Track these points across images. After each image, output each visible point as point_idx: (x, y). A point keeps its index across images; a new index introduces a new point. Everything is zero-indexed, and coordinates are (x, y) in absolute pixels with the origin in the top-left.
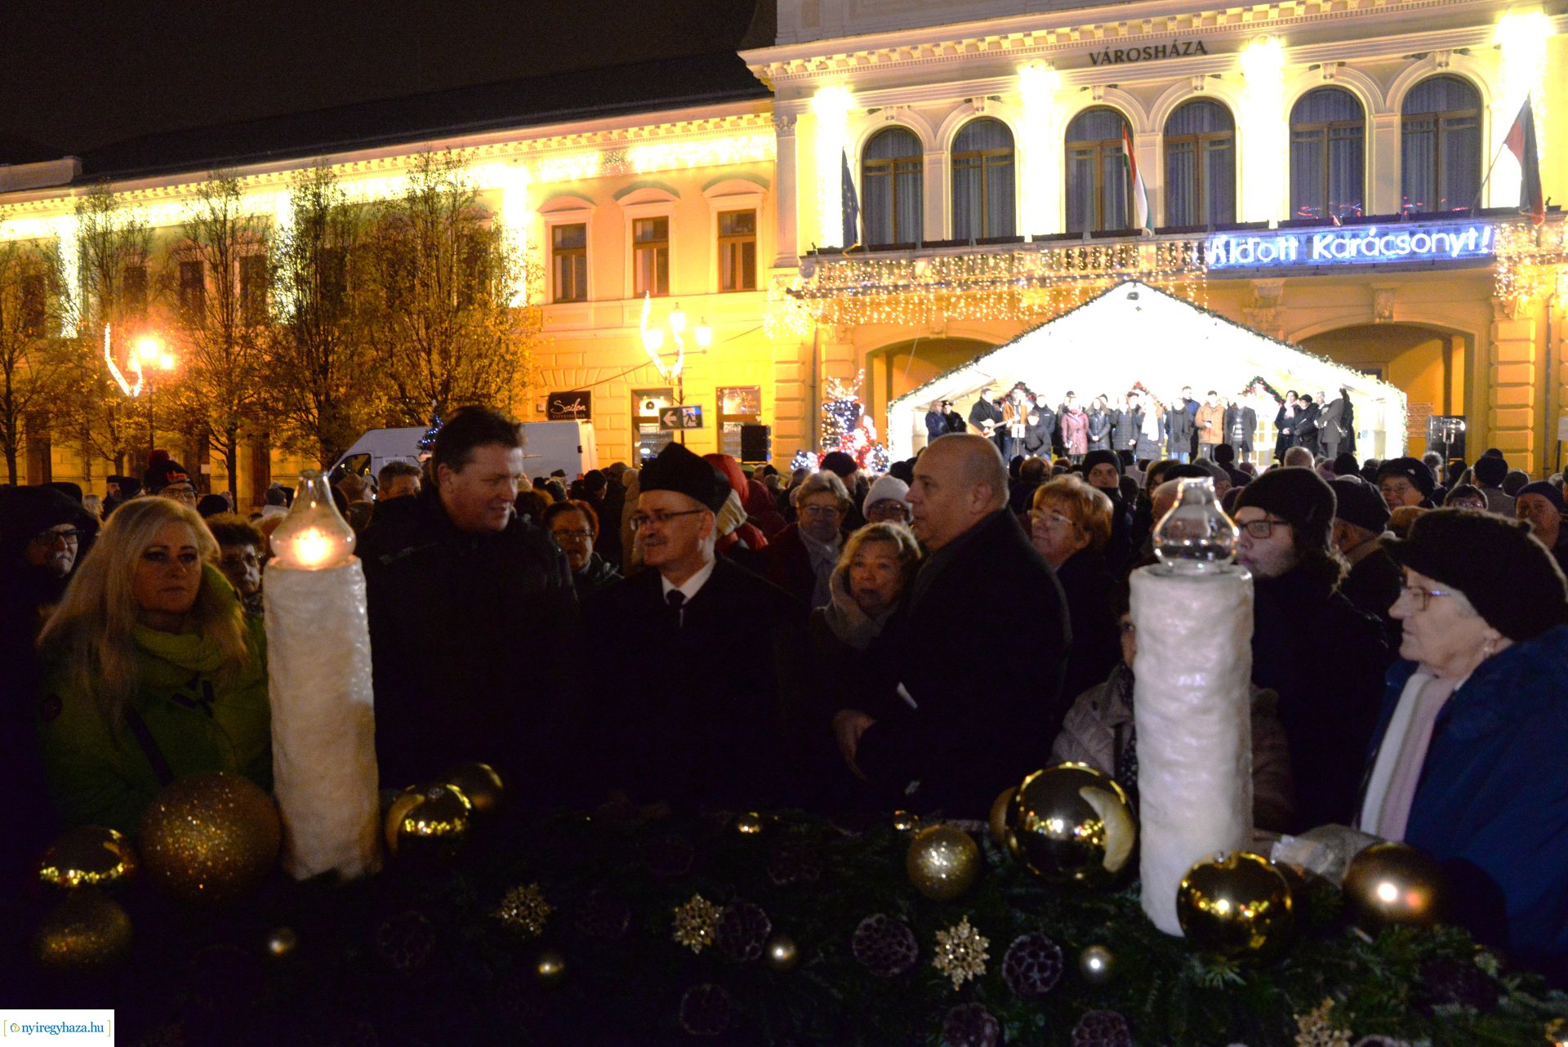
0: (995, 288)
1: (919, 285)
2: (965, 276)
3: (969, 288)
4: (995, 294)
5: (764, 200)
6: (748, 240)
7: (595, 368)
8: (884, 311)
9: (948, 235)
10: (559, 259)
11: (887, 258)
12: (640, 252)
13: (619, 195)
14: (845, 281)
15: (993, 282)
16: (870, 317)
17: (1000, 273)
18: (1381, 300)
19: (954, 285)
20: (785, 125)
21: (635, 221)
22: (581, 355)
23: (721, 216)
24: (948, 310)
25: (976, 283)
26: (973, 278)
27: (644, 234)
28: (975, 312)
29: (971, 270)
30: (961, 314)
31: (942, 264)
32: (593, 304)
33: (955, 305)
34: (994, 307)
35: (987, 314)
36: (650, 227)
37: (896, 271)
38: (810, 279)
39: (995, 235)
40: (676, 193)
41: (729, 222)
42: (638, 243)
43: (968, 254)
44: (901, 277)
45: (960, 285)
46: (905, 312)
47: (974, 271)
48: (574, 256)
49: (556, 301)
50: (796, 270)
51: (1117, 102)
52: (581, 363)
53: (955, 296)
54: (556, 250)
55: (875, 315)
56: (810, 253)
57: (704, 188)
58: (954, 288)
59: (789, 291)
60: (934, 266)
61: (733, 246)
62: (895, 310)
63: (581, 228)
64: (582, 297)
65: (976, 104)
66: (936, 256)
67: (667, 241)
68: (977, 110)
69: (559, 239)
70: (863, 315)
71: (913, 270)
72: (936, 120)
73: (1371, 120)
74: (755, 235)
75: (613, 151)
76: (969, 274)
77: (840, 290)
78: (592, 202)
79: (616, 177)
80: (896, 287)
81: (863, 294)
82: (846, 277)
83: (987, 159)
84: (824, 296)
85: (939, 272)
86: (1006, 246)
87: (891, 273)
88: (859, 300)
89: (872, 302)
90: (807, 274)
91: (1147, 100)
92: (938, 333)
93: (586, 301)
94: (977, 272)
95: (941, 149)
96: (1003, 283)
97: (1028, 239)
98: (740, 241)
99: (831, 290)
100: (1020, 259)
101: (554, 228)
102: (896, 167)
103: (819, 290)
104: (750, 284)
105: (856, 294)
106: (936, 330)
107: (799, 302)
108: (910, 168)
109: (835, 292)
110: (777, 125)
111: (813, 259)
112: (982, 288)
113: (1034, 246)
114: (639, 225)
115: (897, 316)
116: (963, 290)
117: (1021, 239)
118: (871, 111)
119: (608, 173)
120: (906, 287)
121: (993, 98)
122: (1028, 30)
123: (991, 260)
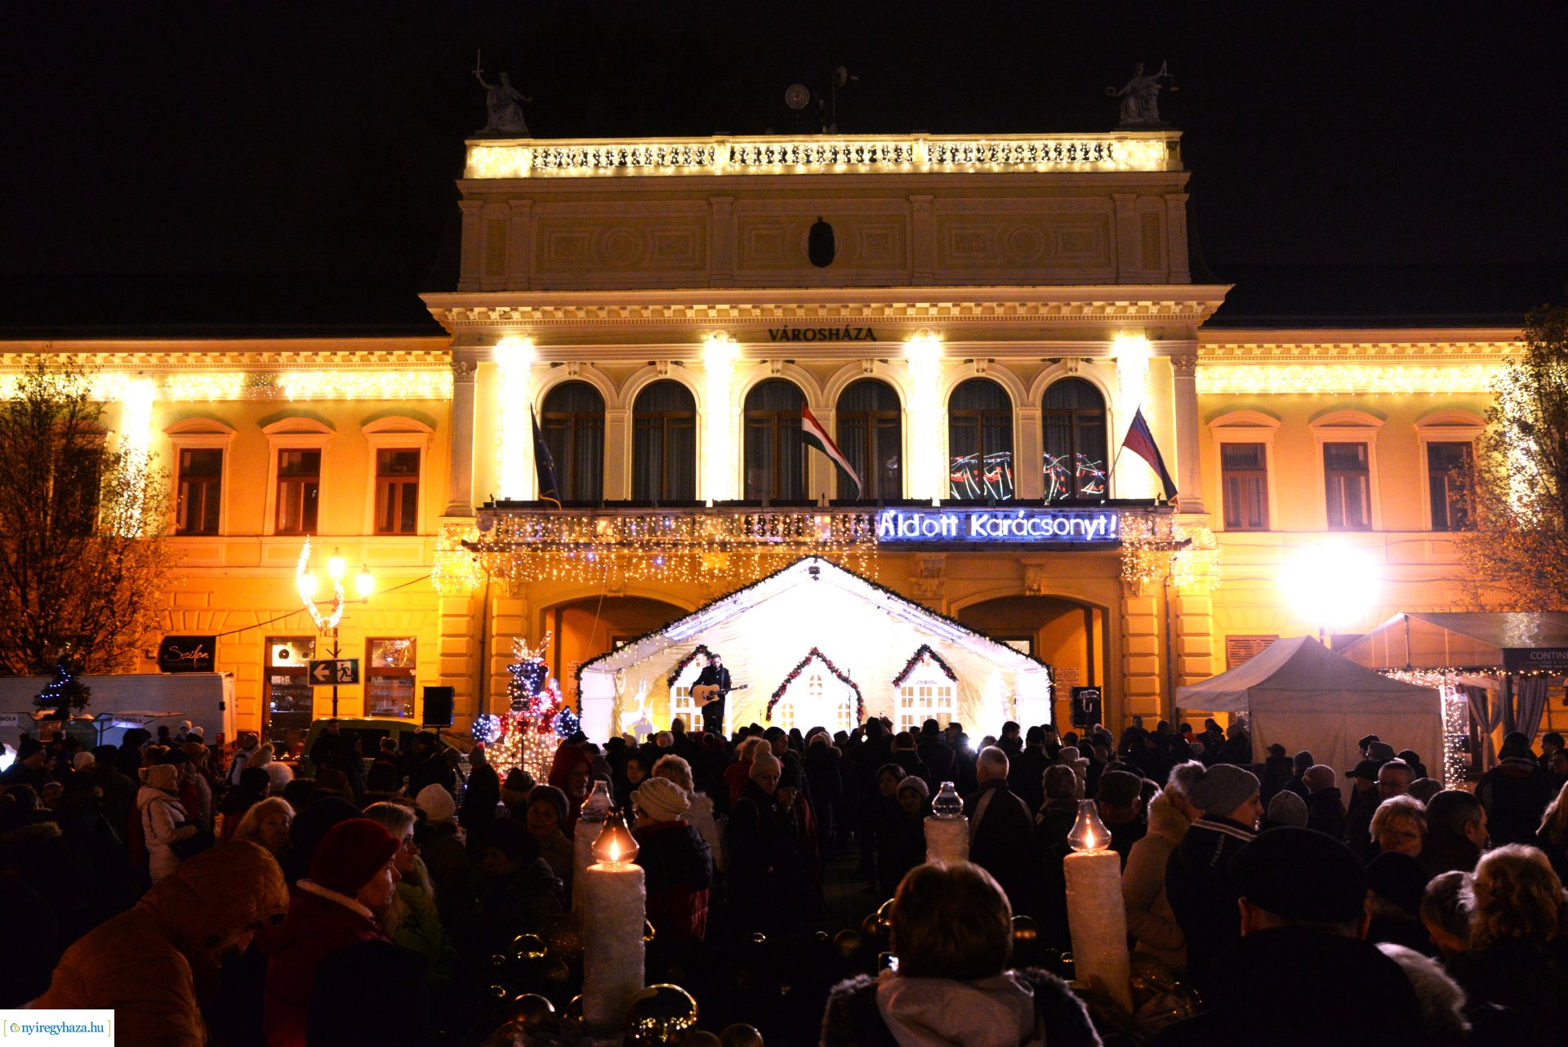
0: (677, 551)
1: (601, 544)
2: (647, 537)
3: (651, 549)
4: (676, 556)
5: (431, 440)
6: (410, 480)
7: (224, 611)
8: (564, 568)
9: (627, 495)
10: (185, 486)
11: (567, 515)
12: (284, 485)
13: (263, 423)
14: (524, 536)
15: (675, 545)
16: (550, 574)
17: (681, 535)
18: (1031, 574)
19: (636, 545)
20: (464, 370)
21: (281, 452)
22: (206, 595)
23: (381, 453)
24: (629, 571)
25: (658, 544)
26: (654, 540)
27: (291, 465)
28: (656, 574)
29: (652, 531)
30: (642, 574)
31: (624, 524)
32: (226, 539)
33: (637, 566)
34: (675, 569)
35: (669, 576)
36: (297, 458)
37: (577, 528)
38: (487, 533)
39: (674, 497)
40: (331, 426)
41: (388, 459)
42: (283, 475)
43: (651, 516)
44: (581, 534)
45: (642, 546)
46: (585, 570)
47: (655, 533)
48: (204, 484)
49: (179, 533)
50: (473, 521)
51: (794, 376)
52: (205, 604)
53: (637, 556)
54: (184, 475)
55: (555, 572)
56: (488, 506)
57: (364, 423)
58: (636, 549)
59: (464, 543)
60: (616, 526)
61: (392, 487)
62: (575, 568)
63: (216, 455)
64: (212, 529)
65: (659, 367)
66: (619, 515)
67: (318, 475)
68: (661, 372)
69: (187, 464)
70: (542, 572)
71: (595, 528)
72: (619, 380)
73: (1017, 412)
74: (418, 475)
75: (261, 376)
76: (650, 535)
77: (518, 545)
78: (232, 427)
79: (262, 402)
80: (577, 545)
81: (543, 550)
82: (525, 531)
83: (668, 420)
84: (502, 550)
85: (622, 532)
86: (688, 510)
87: (571, 531)
88: (538, 556)
89: (552, 559)
90: (484, 527)
91: (822, 377)
92: (615, 592)
93: (216, 534)
94: (659, 533)
95: (624, 408)
96: (685, 546)
97: (709, 504)
98: (400, 481)
99: (509, 544)
100: (701, 523)
101: (183, 451)
102: (577, 421)
103: (496, 543)
104: (409, 527)
105: (535, 550)
106: (614, 589)
107: (473, 555)
108: (590, 424)
109: (514, 547)
110: (454, 370)
111: (491, 512)
112: (664, 550)
113: (715, 511)
114: (285, 456)
115: (577, 574)
116: (644, 551)
117: (703, 504)
118: (554, 365)
119: (254, 397)
120: (587, 545)
121: (676, 363)
122: (712, 303)
123: (672, 524)
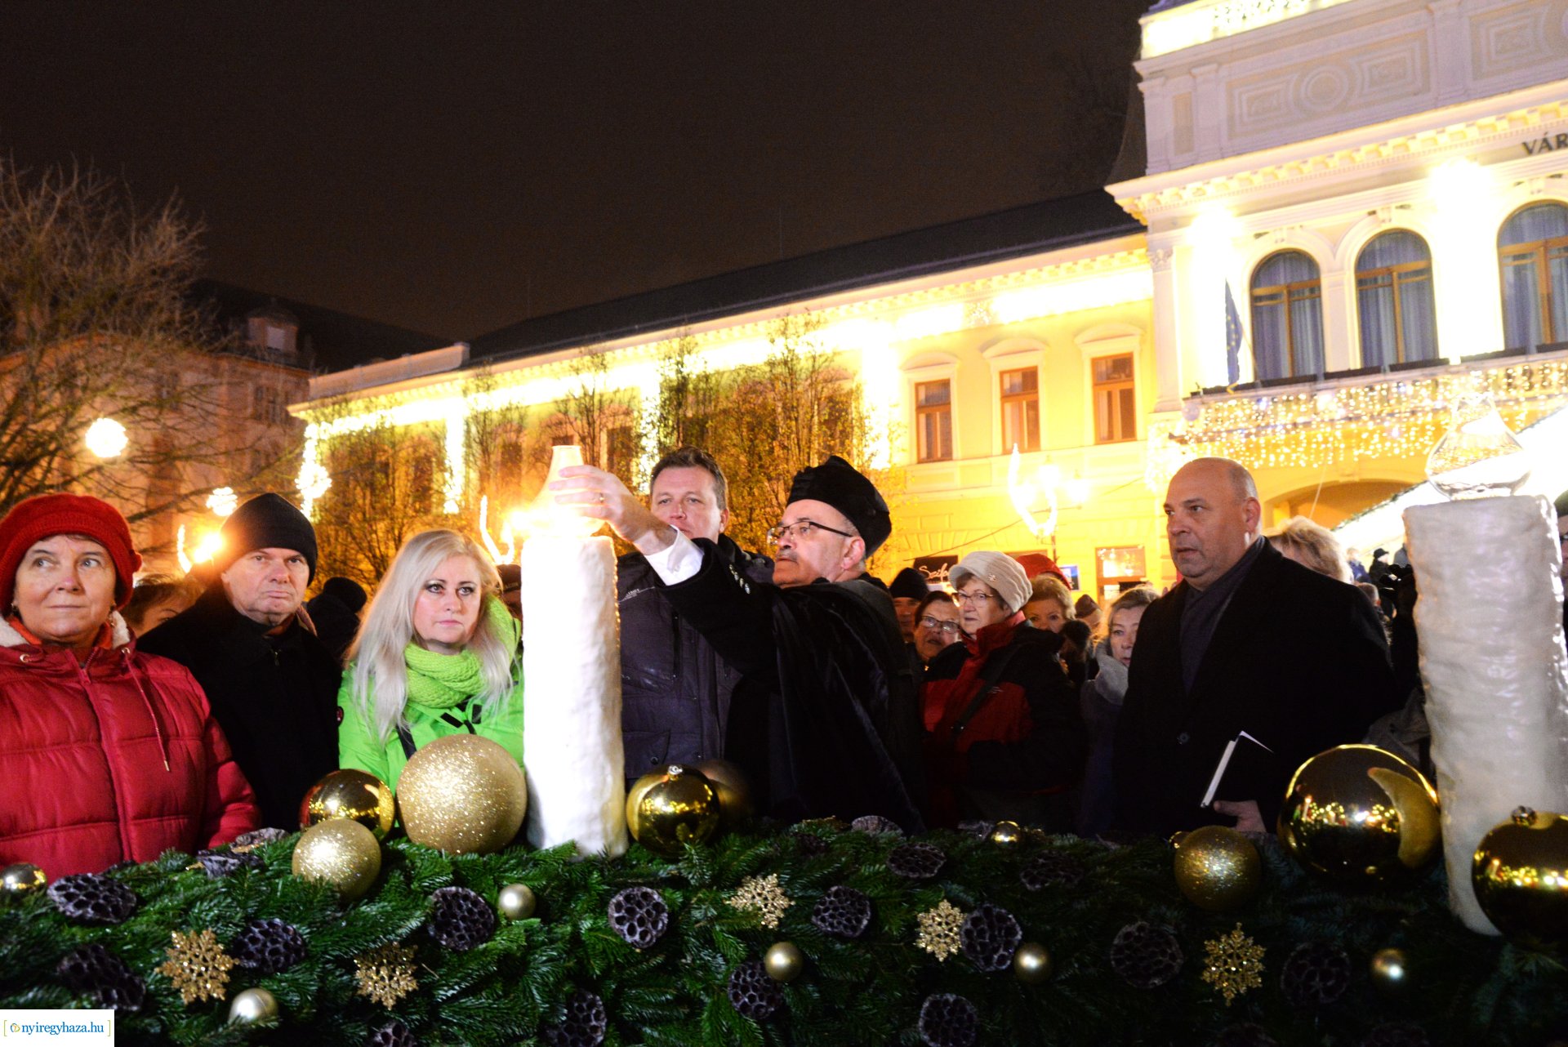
0: (1416, 420)
1: (1323, 421)
2: (1378, 407)
3: (1383, 420)
4: (1416, 426)
5: (1143, 342)
6: (1125, 386)
7: (963, 530)
8: (1282, 452)
9: (1356, 363)
10: (923, 417)
11: (1282, 394)
12: (1008, 406)
13: (983, 348)
14: (1235, 422)
15: (1413, 413)
16: (1267, 460)
17: (1421, 401)
19: (1365, 418)
20: (1160, 258)
21: (1002, 374)
22: (947, 518)
23: (1095, 362)
24: (1359, 447)
25: (1392, 414)
26: (1387, 410)
27: (1012, 386)
28: (1392, 449)
29: (1385, 400)
30: (1375, 451)
31: (1350, 396)
32: (960, 463)
33: (1367, 442)
34: (1417, 440)
35: (1408, 450)
36: (1018, 379)
37: (1294, 407)
38: (1195, 423)
39: (1414, 358)
40: (1045, 342)
41: (1104, 368)
42: (1005, 397)
43: (1380, 382)
44: (1301, 414)
45: (1372, 418)
46: (1307, 452)
47: (1388, 401)
48: (938, 414)
49: (920, 462)
50: (1180, 413)
51: (1559, 194)
52: (947, 525)
53: (1366, 431)
54: (920, 408)
55: (1272, 458)
56: (1194, 394)
57: (1076, 334)
58: (1365, 423)
59: (1171, 437)
60: (1340, 400)
61: (1110, 395)
62: (1295, 451)
63: (945, 384)
64: (947, 455)
65: (1381, 215)
66: (1343, 387)
67: (1037, 392)
68: (1384, 221)
69: (922, 396)
70: (1258, 458)
71: (1315, 405)
72: (1335, 241)
74: (1133, 380)
75: (977, 302)
76: (1382, 405)
77: (1229, 432)
78: (956, 356)
79: (981, 329)
80: (1295, 425)
81: (1257, 435)
82: (1236, 417)
83: (1400, 276)
84: (1212, 440)
85: (1346, 405)
86: (1427, 371)
87: (1288, 410)
88: (1251, 442)
89: (1268, 444)
90: (1193, 417)
92: (1348, 475)
93: (951, 459)
94: (1392, 402)
95: (1342, 269)
96: (1425, 413)
97: (1455, 361)
98: (1116, 389)
99: (1219, 432)
100: (1446, 384)
101: (918, 385)
102: (1290, 293)
103: (1205, 433)
104: (1129, 432)
105: (1248, 436)
106: (1347, 472)
107: (1183, 448)
108: (1307, 293)
109: (1224, 435)
110: (1153, 260)
111: (1197, 400)
112: (1400, 419)
113: (1463, 368)
114: (1007, 378)
115: (1298, 458)
116: (1376, 424)
117: (1445, 362)
118: (1258, 236)
119: (972, 325)
120: (1307, 424)
121: (1402, 207)
122: (1440, 126)
123: (1409, 388)
